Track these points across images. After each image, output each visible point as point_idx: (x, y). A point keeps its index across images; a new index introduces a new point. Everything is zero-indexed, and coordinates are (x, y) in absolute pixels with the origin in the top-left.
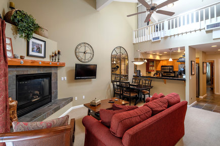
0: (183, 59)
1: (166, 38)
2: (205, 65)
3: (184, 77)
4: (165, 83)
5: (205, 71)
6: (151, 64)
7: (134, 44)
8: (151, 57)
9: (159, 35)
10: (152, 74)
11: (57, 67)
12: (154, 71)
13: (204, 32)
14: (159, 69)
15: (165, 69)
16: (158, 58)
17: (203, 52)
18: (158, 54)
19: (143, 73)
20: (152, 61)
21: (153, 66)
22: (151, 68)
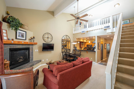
0: (94, 42)
1: (87, 31)
2: (105, 45)
3: (95, 50)
4: (87, 53)
5: (105, 48)
6: (82, 44)
7: (73, 34)
8: (82, 40)
9: (85, 30)
10: (83, 49)
11: (33, 45)
12: (83, 47)
13: (103, 29)
14: (86, 46)
15: (89, 46)
16: (85, 41)
17: (105, 39)
18: (85, 39)
19: (78, 48)
20: (83, 42)
21: (83, 45)
22: (82, 46)
